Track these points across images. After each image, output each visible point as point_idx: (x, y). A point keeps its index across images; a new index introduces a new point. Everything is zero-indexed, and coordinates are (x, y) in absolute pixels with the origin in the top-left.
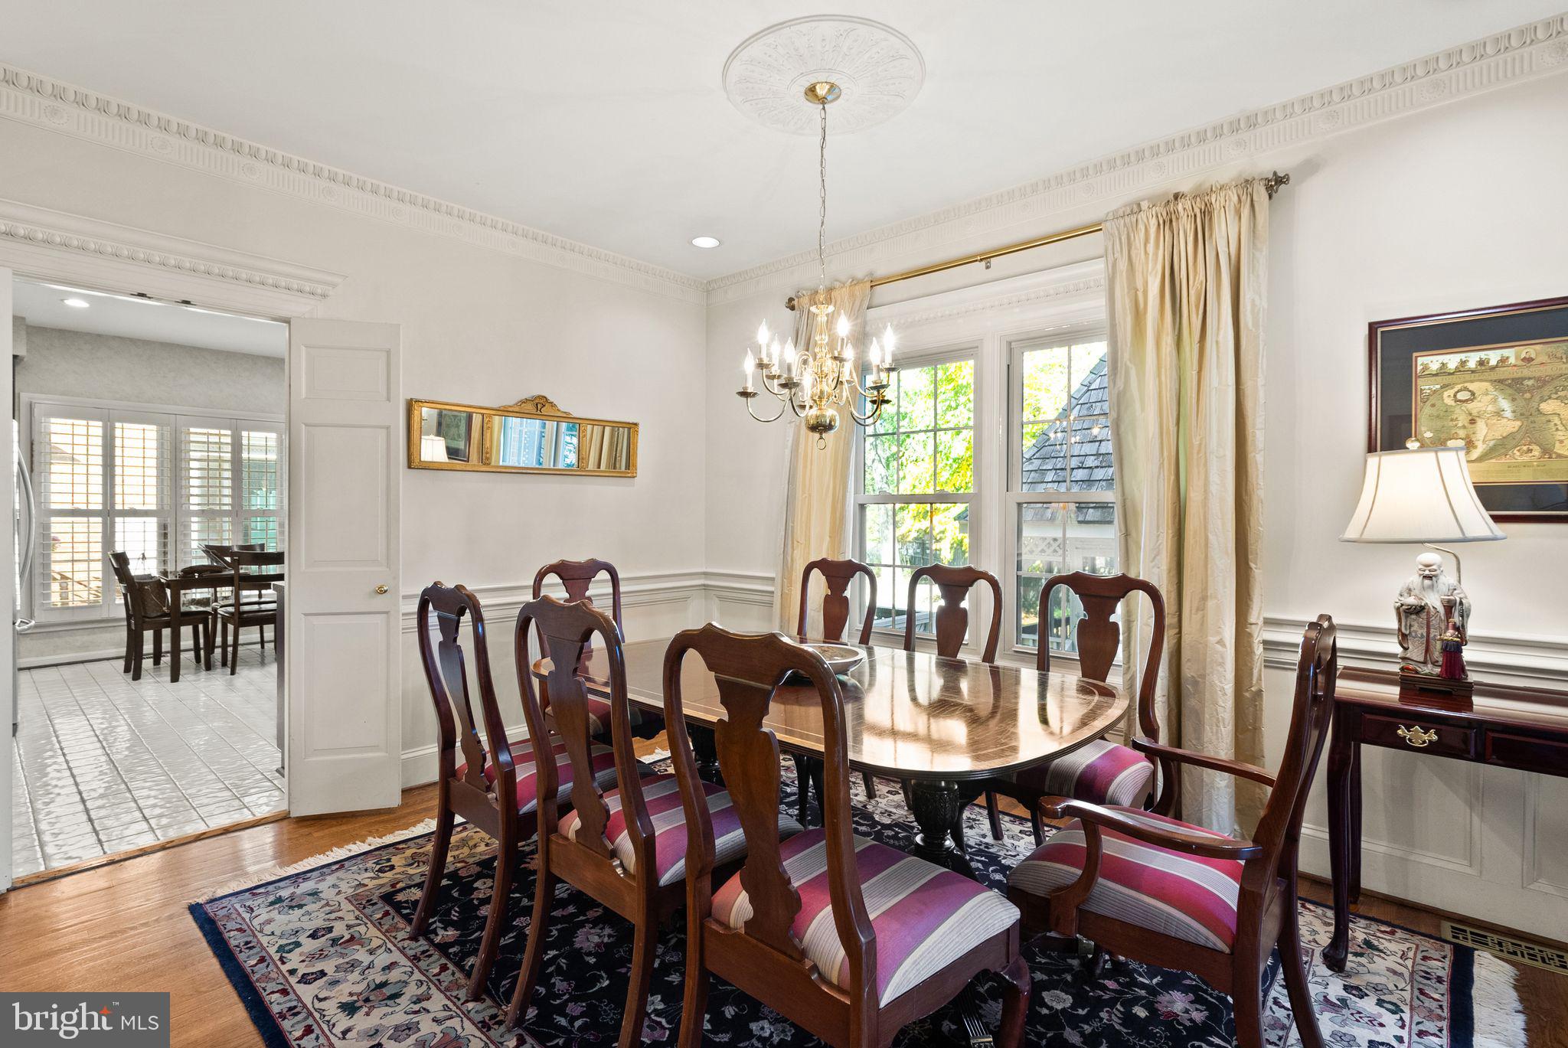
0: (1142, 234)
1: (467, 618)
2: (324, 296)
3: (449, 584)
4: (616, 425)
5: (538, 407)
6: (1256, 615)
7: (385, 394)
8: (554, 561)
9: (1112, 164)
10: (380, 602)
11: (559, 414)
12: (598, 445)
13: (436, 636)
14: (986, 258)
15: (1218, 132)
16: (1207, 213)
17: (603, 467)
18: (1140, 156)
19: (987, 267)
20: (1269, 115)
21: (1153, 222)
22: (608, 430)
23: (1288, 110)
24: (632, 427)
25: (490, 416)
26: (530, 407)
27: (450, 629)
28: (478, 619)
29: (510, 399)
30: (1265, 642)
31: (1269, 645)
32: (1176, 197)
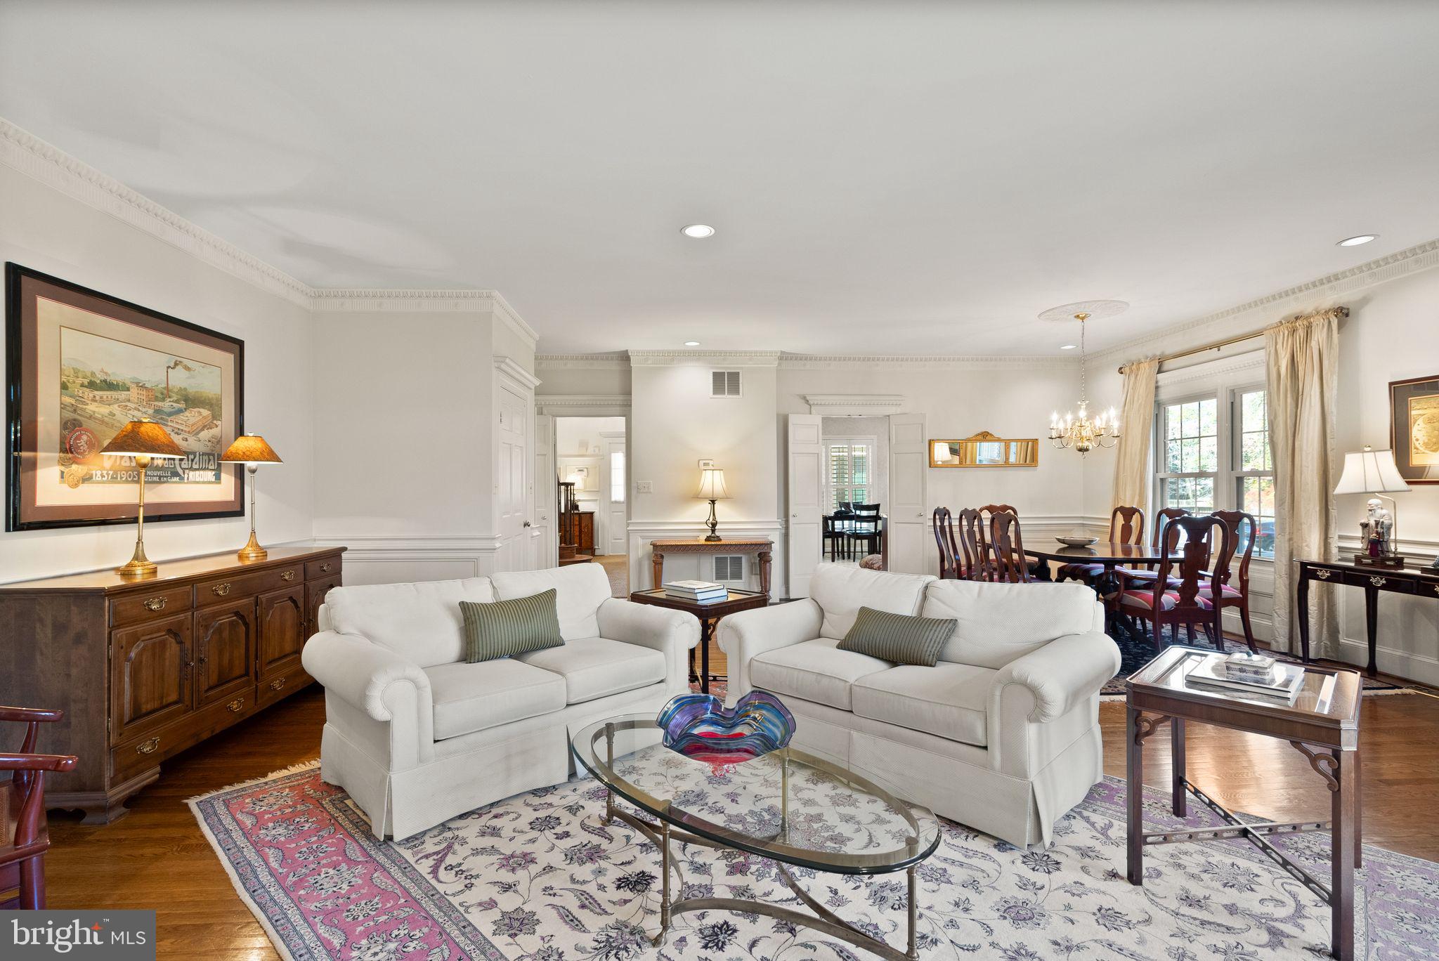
0: (1281, 337)
1: (947, 517)
2: (900, 405)
3: (941, 507)
4: (1027, 441)
5: (985, 436)
6: (1334, 533)
7: (920, 439)
8: (987, 504)
9: (1274, 298)
10: (920, 520)
11: (994, 439)
12: (1025, 450)
13: (938, 523)
14: (1218, 346)
15: (1321, 282)
16: (1309, 329)
17: (1028, 462)
18: (1287, 294)
19: (1219, 350)
20: (1344, 275)
21: (1286, 332)
22: (1030, 443)
23: (1352, 272)
24: (1035, 441)
25: (962, 443)
26: (981, 437)
27: (942, 521)
28: (950, 517)
29: (971, 435)
30: (1340, 548)
31: (1341, 549)
32: (1297, 318)
